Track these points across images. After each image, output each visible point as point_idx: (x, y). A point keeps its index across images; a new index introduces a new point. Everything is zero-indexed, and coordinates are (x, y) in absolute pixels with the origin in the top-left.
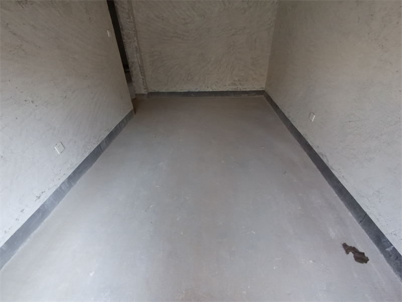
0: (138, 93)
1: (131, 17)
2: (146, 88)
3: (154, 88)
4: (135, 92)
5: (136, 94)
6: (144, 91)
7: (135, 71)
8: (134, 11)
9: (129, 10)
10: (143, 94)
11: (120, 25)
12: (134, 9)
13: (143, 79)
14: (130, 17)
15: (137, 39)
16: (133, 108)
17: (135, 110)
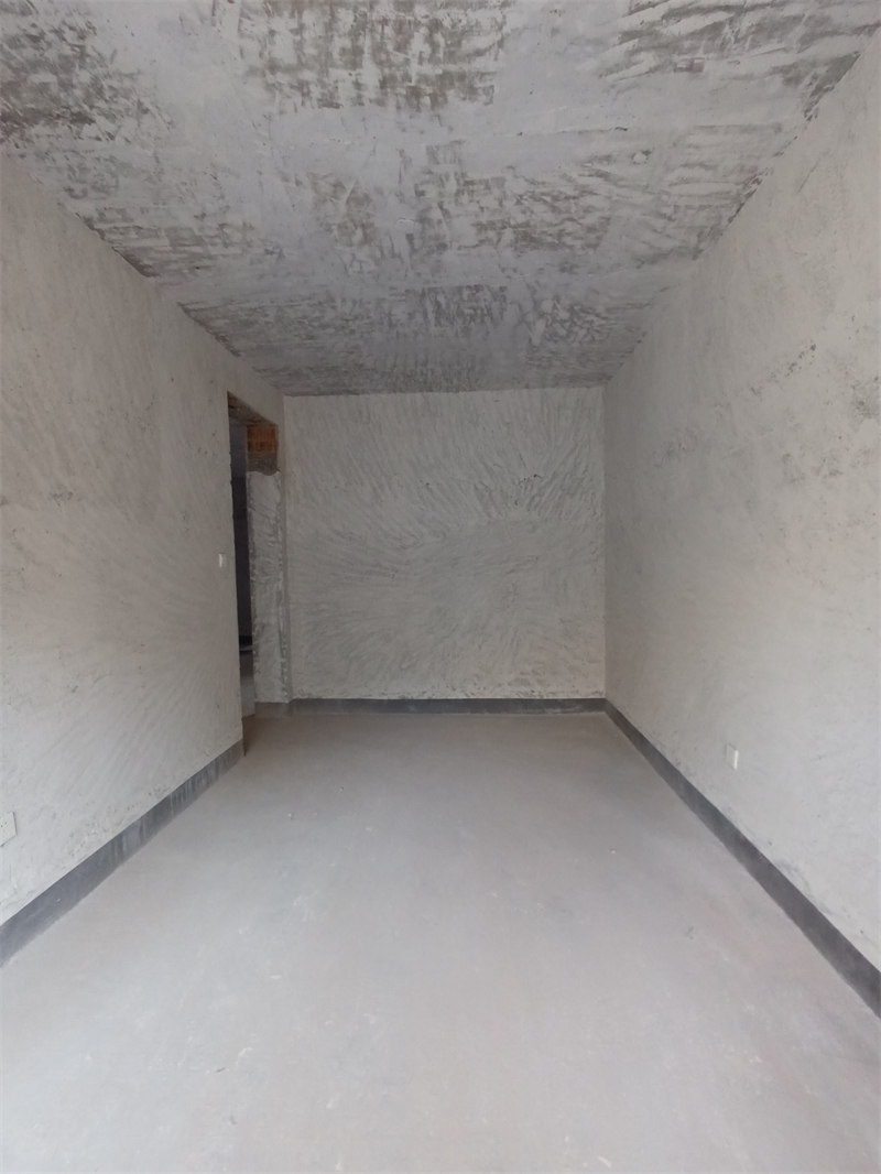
0: (263, 700)
1: (280, 532)
2: (288, 688)
3: (307, 688)
4: (256, 696)
5: (257, 704)
6: (279, 696)
7: (266, 645)
8: (288, 523)
9: (277, 521)
10: (278, 704)
11: (250, 546)
12: (288, 518)
13: (283, 665)
14: (276, 533)
15: (285, 575)
16: (241, 737)
17: (246, 745)
